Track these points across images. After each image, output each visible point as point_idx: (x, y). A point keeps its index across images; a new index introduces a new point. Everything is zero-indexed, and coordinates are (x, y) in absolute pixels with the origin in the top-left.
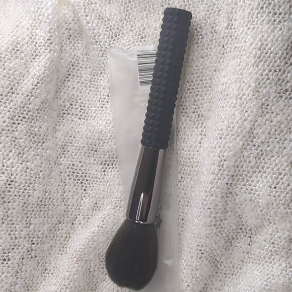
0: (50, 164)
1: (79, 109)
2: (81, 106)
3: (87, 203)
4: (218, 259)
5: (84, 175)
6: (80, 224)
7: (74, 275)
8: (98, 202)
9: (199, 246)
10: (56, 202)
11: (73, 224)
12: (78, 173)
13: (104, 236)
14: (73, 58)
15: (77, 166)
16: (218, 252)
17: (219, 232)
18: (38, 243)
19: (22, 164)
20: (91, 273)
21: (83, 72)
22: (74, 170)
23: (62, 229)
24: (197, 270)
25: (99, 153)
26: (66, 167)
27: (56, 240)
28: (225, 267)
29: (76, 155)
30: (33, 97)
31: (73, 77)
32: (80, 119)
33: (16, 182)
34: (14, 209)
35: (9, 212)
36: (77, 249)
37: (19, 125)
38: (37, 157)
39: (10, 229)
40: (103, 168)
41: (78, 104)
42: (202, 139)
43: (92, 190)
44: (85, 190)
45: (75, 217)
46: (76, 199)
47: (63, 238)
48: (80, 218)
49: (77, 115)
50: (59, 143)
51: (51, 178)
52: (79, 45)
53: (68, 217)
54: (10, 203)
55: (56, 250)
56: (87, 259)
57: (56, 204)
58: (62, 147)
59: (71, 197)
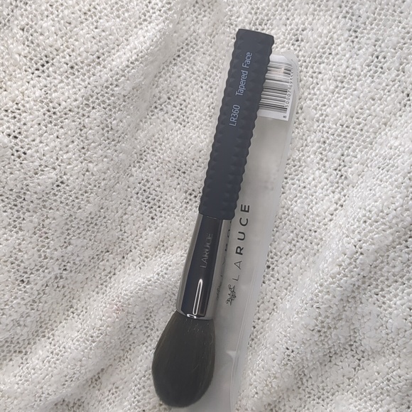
0: (117, 173)
1: (178, 108)
2: (181, 105)
3: (151, 236)
4: (306, 372)
5: (157, 198)
6: (133, 260)
7: (108, 326)
8: (166, 240)
9: (288, 349)
10: (111, 223)
11: (124, 257)
12: (150, 193)
13: (162, 288)
14: (191, 35)
15: (152, 184)
16: (310, 364)
17: (321, 341)
18: (71, 271)
19: (82, 163)
20: (129, 330)
21: (199, 58)
22: (146, 188)
23: (108, 261)
24: (275, 378)
25: (188, 177)
26: (137, 181)
27: (95, 272)
28: (312, 385)
29: (155, 169)
30: (123, 78)
31: (182, 61)
32: (175, 121)
33: (67, 185)
34: (54, 219)
35: (47, 222)
36: (121, 293)
37: (94, 111)
38: (105, 160)
39: (41, 244)
40: (186, 198)
41: (178, 100)
42: (336, 210)
43: (162, 222)
44: (152, 218)
45: (129, 250)
46: (137, 226)
47: (106, 272)
48: (136, 252)
49: (172, 115)
50: (138, 146)
51: (114, 192)
52: (205, 19)
53: (120, 247)
54: (51, 211)
55: (91, 285)
56: (130, 310)
57: (110, 227)
58: (141, 152)
59: (131, 222)
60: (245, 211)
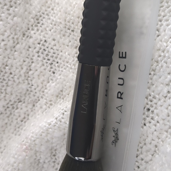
0: (16, 34)
3: (53, 87)
6: (41, 107)
7: (19, 163)
8: (64, 90)
10: (18, 79)
11: (34, 106)
12: (49, 52)
13: (60, 131)
15: (50, 44)
20: (40, 164)
22: (45, 48)
23: (21, 109)
25: (76, 34)
26: (36, 42)
27: (12, 118)
29: (50, 30)
36: (29, 135)
43: (60, 75)
44: (54, 73)
45: (38, 99)
46: (41, 79)
47: (21, 118)
48: (43, 101)
50: (34, 12)
51: (15, 51)
55: (11, 129)
56: (37, 149)
57: (17, 81)
58: (37, 17)
59: (36, 77)
60: (122, 57)
